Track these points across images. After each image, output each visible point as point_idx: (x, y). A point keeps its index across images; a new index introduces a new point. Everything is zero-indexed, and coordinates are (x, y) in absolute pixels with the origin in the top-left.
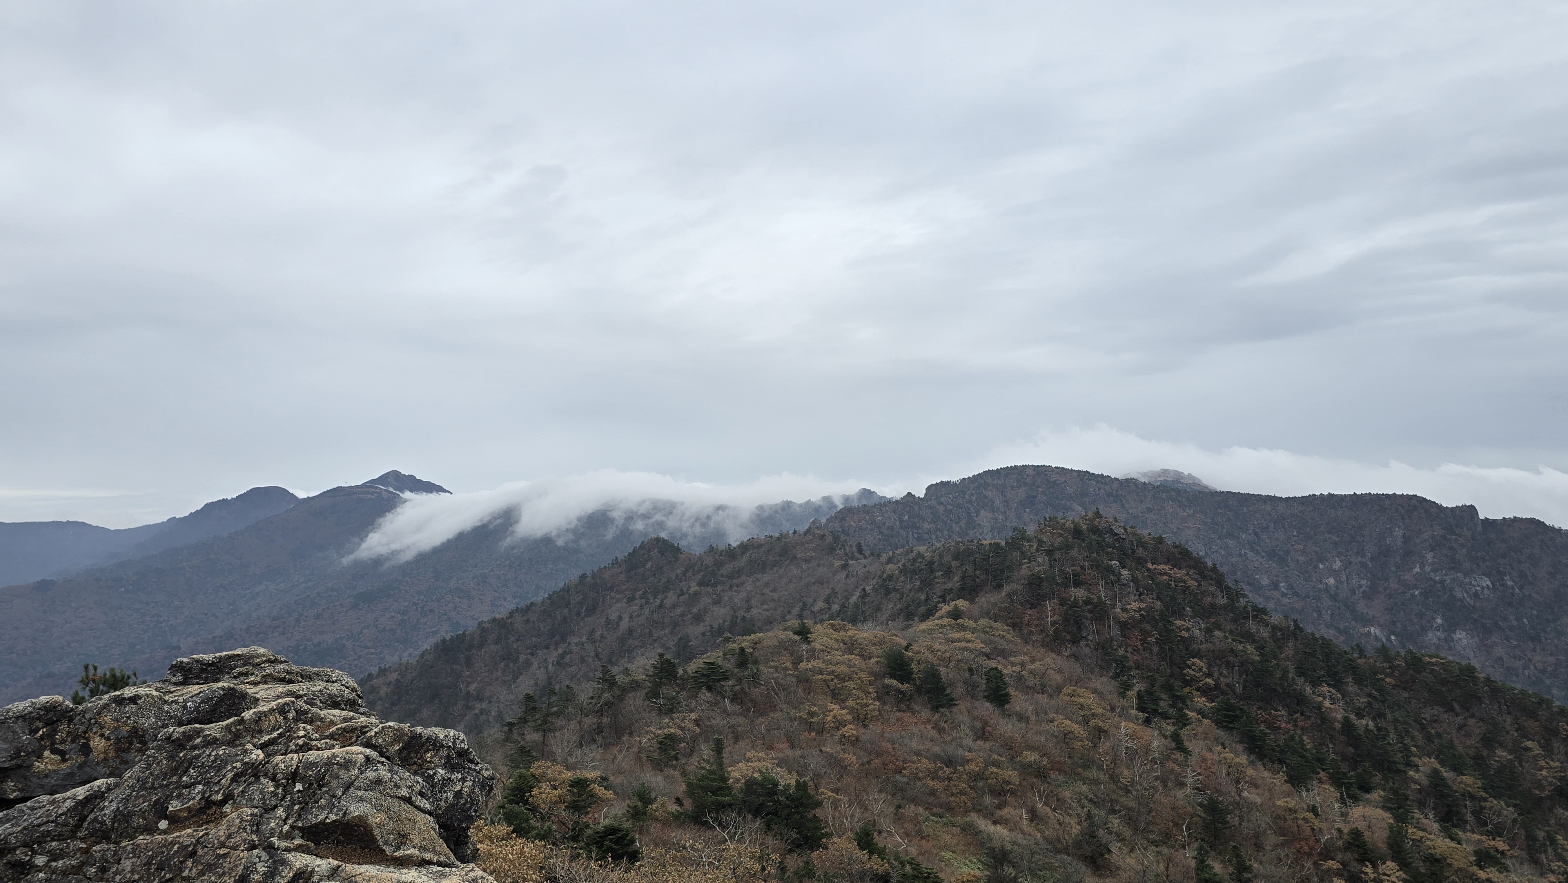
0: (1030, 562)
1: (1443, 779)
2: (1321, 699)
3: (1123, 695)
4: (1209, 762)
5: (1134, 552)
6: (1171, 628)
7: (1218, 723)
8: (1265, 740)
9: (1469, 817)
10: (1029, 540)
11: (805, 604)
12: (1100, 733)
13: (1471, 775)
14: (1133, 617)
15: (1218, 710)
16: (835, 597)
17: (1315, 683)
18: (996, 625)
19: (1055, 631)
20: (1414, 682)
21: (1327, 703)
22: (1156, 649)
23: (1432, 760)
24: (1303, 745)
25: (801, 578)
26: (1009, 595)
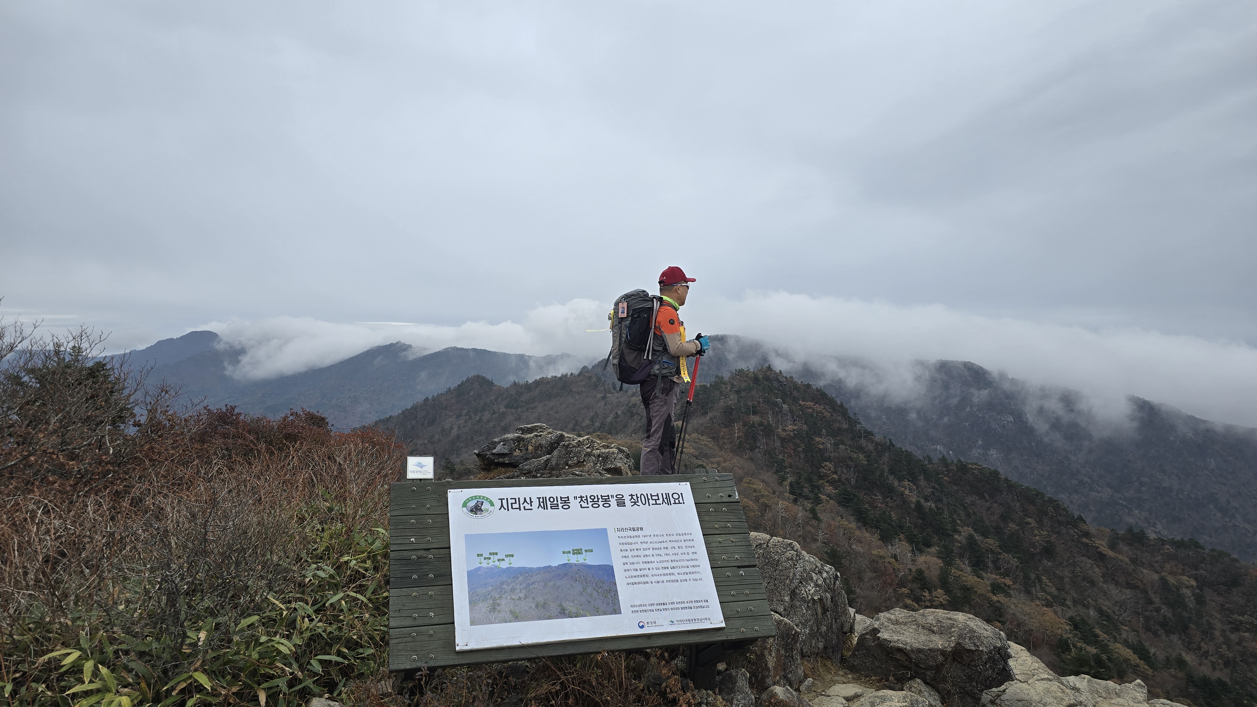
0: (726, 398)
1: (975, 540)
2: (903, 489)
3: (781, 484)
4: (833, 526)
5: (791, 393)
6: (813, 442)
7: (840, 503)
8: (867, 514)
9: (990, 564)
10: (725, 384)
11: (577, 422)
12: (766, 507)
13: (992, 538)
14: (789, 435)
15: (840, 495)
16: (597, 418)
17: (900, 480)
18: (702, 438)
19: (739, 443)
20: (961, 480)
21: (907, 492)
22: (802, 456)
23: (970, 528)
24: (891, 517)
25: (574, 404)
26: (711, 419)
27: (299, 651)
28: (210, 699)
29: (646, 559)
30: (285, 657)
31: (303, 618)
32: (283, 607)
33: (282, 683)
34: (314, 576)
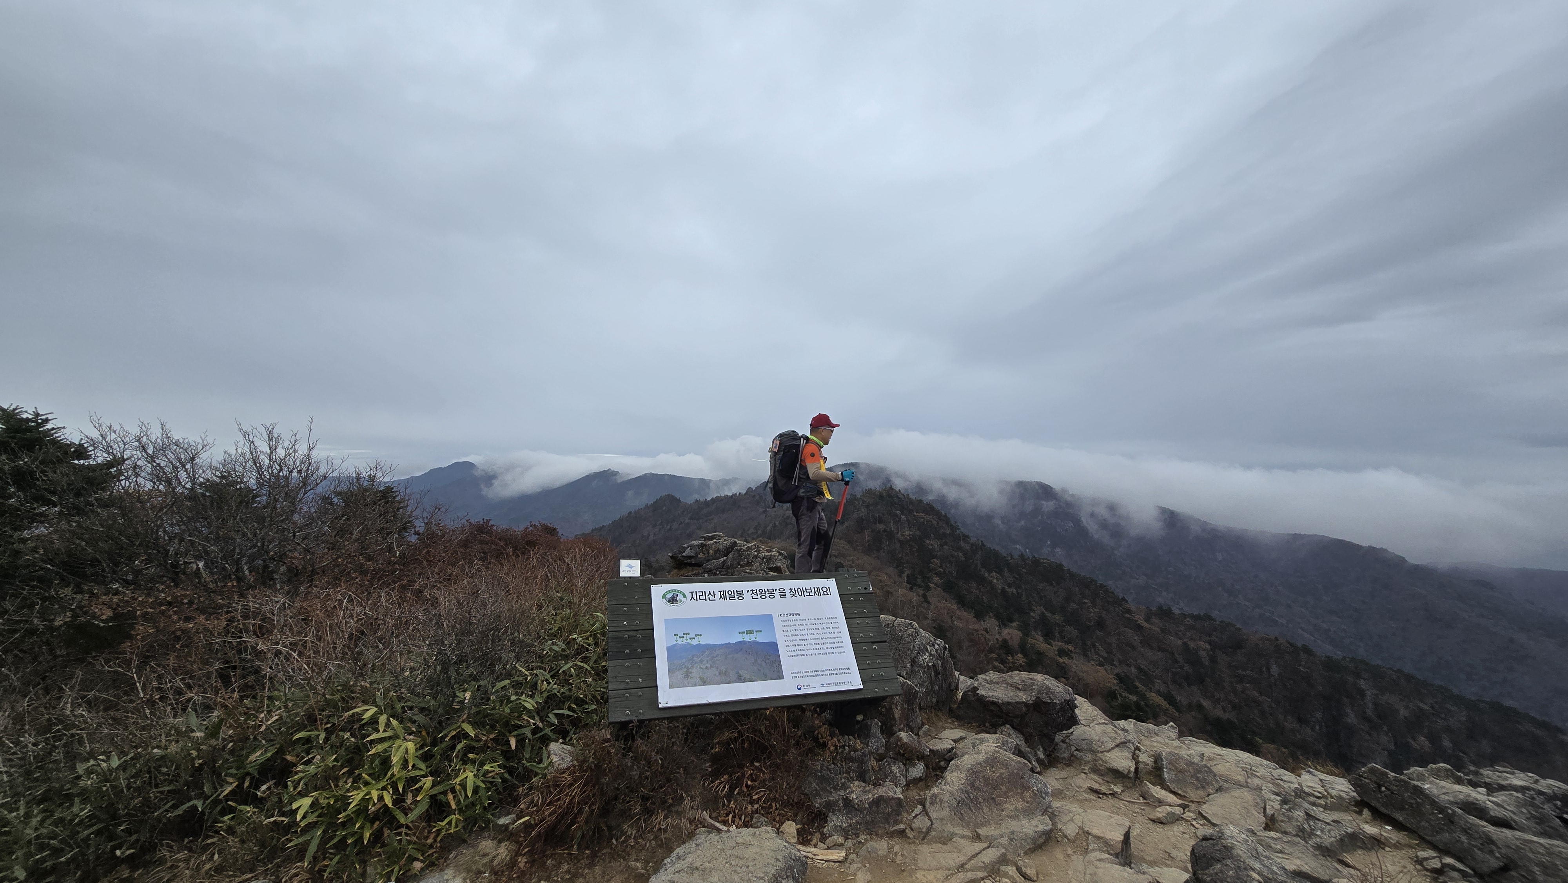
0: (859, 511)
1: (1046, 617)
2: (992, 578)
3: (900, 576)
4: (939, 608)
5: (908, 507)
6: (924, 544)
7: (944, 590)
8: (965, 598)
9: (1057, 635)
10: (858, 501)
12: (889, 593)
13: (1059, 615)
14: (906, 538)
15: (945, 584)
16: (760, 528)
17: (990, 572)
19: (869, 545)
20: (1035, 571)
21: (995, 581)
22: (916, 554)
23: (1042, 608)
24: (983, 600)
25: (742, 517)
27: (540, 707)
28: (474, 744)
29: (802, 637)
30: (529, 711)
31: (542, 682)
32: (527, 673)
33: (528, 732)
34: (550, 649)
